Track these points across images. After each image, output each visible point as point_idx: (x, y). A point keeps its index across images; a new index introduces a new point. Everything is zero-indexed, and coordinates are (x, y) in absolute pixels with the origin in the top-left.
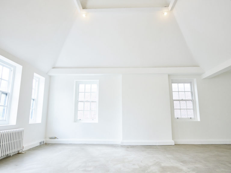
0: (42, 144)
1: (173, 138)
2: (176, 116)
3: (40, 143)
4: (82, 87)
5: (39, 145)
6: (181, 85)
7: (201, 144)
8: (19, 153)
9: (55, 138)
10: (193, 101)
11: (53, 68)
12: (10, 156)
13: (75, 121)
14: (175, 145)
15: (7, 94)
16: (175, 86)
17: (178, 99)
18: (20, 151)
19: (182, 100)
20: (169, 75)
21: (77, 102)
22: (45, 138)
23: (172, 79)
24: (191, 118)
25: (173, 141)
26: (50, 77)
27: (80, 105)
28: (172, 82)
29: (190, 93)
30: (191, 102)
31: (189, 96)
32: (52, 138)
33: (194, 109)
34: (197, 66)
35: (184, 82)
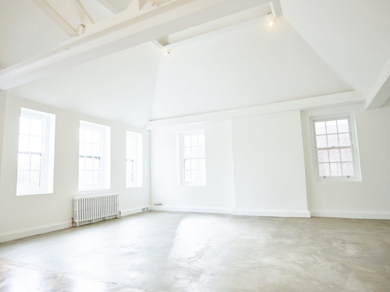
0: (146, 210)
1: (310, 207)
2: (322, 174)
3: (143, 209)
5: (141, 211)
7: (362, 218)
8: (116, 218)
9: (160, 204)
10: (352, 148)
11: (151, 121)
12: (106, 220)
13: (182, 184)
14: (312, 217)
15: (100, 158)
16: (319, 125)
17: (326, 146)
18: (118, 216)
19: (333, 148)
20: (303, 112)
22: (151, 204)
23: (309, 119)
24: (348, 177)
25: (309, 212)
26: (150, 131)
28: (314, 121)
29: (348, 135)
30: (349, 150)
31: (345, 141)
32: (156, 205)
33: (354, 162)
34: (351, 90)
35: (336, 118)
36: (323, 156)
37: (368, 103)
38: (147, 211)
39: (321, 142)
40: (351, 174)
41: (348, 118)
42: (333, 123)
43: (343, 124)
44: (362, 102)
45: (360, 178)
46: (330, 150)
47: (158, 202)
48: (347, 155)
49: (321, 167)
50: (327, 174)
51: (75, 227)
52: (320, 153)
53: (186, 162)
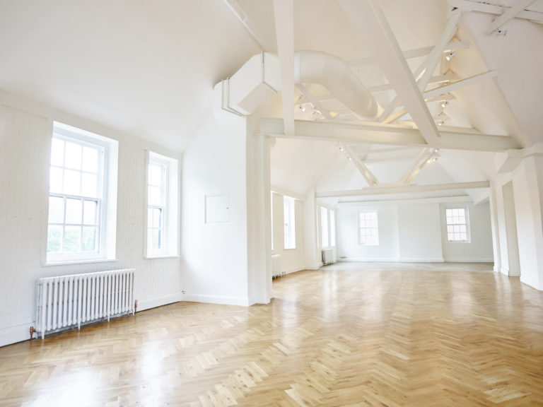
1: (444, 257)
2: (449, 239)
4: (362, 215)
6: (455, 211)
9: (345, 258)
10: (466, 225)
13: (360, 244)
14: (445, 262)
16: (449, 212)
17: (452, 224)
19: (456, 224)
20: (440, 204)
21: (359, 229)
22: (337, 257)
23: (443, 208)
24: (464, 241)
25: (443, 259)
27: (363, 231)
28: (445, 209)
29: (464, 218)
30: (465, 226)
31: (463, 221)
32: (342, 258)
33: (467, 232)
34: (467, 195)
35: (458, 208)
36: (449, 229)
37: (475, 203)
38: (338, 262)
39: (449, 221)
40: (465, 239)
41: (465, 208)
42: (457, 210)
43: (462, 211)
44: (472, 202)
45: (470, 241)
46: (455, 226)
47: (342, 256)
48: (463, 229)
49: (449, 235)
50: (452, 239)
52: (448, 227)
53: (361, 230)
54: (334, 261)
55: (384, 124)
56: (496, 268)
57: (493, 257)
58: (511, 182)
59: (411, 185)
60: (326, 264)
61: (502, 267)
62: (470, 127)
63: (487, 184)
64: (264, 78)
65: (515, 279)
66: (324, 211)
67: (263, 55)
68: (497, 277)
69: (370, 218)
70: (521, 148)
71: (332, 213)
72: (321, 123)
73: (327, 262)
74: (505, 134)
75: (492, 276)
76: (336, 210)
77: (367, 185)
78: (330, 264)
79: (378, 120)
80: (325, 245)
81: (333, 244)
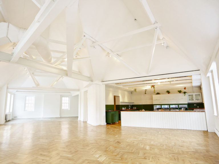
1: (60, 115)
2: (62, 108)
4: (27, 98)
9: (16, 117)
11: (17, 91)
13: (25, 110)
14: (60, 117)
19: (65, 103)
20: (61, 95)
21: (25, 104)
22: (12, 117)
23: (62, 96)
24: (67, 109)
27: (27, 105)
28: (62, 97)
29: (68, 101)
33: (69, 106)
35: (66, 97)
36: (63, 105)
37: (73, 95)
38: (13, 119)
39: (63, 102)
43: (68, 98)
45: (69, 109)
47: (15, 116)
48: (68, 104)
49: (62, 107)
50: (64, 108)
51: (7, 122)
52: (62, 104)
53: (26, 104)
54: (11, 119)
55: (53, 66)
56: (79, 119)
57: (78, 115)
58: (87, 91)
59: (53, 88)
60: (7, 121)
61: (81, 118)
62: (78, 71)
63: (79, 90)
64: (7, 35)
65: (85, 122)
66: (9, 95)
67: (9, 24)
68: (79, 122)
69: (31, 99)
70: (92, 81)
71: (12, 96)
72: (28, 60)
73: (7, 120)
74: (89, 76)
75: (77, 121)
76: (14, 95)
77: (35, 86)
78: (9, 121)
79: (51, 64)
80: (7, 112)
81: (11, 111)
